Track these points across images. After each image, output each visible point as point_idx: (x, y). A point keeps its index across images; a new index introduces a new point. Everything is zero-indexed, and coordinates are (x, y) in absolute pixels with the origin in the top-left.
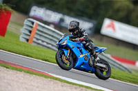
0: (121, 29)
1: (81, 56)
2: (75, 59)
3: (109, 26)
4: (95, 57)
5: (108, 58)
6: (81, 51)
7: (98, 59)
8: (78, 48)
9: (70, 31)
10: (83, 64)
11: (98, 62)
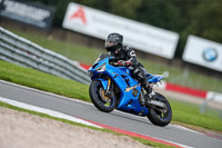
0: (95, 19)
1: (128, 90)
2: (119, 95)
3: (76, 15)
4: (149, 90)
5: (75, 68)
6: (127, 81)
7: (153, 93)
8: (123, 77)
9: (109, 49)
10: (131, 102)
11: (153, 98)
